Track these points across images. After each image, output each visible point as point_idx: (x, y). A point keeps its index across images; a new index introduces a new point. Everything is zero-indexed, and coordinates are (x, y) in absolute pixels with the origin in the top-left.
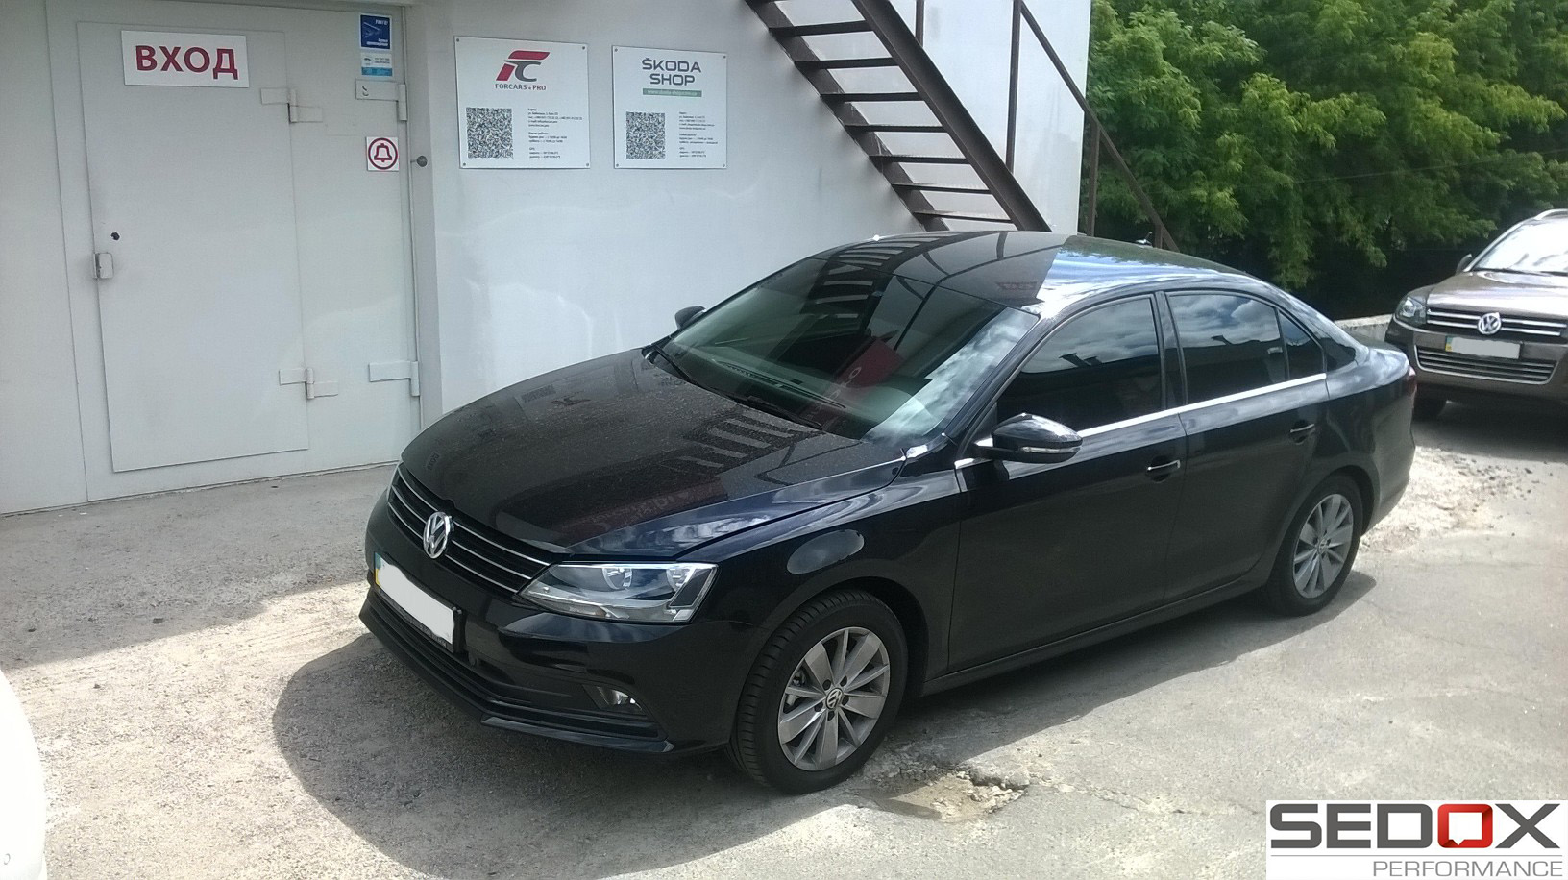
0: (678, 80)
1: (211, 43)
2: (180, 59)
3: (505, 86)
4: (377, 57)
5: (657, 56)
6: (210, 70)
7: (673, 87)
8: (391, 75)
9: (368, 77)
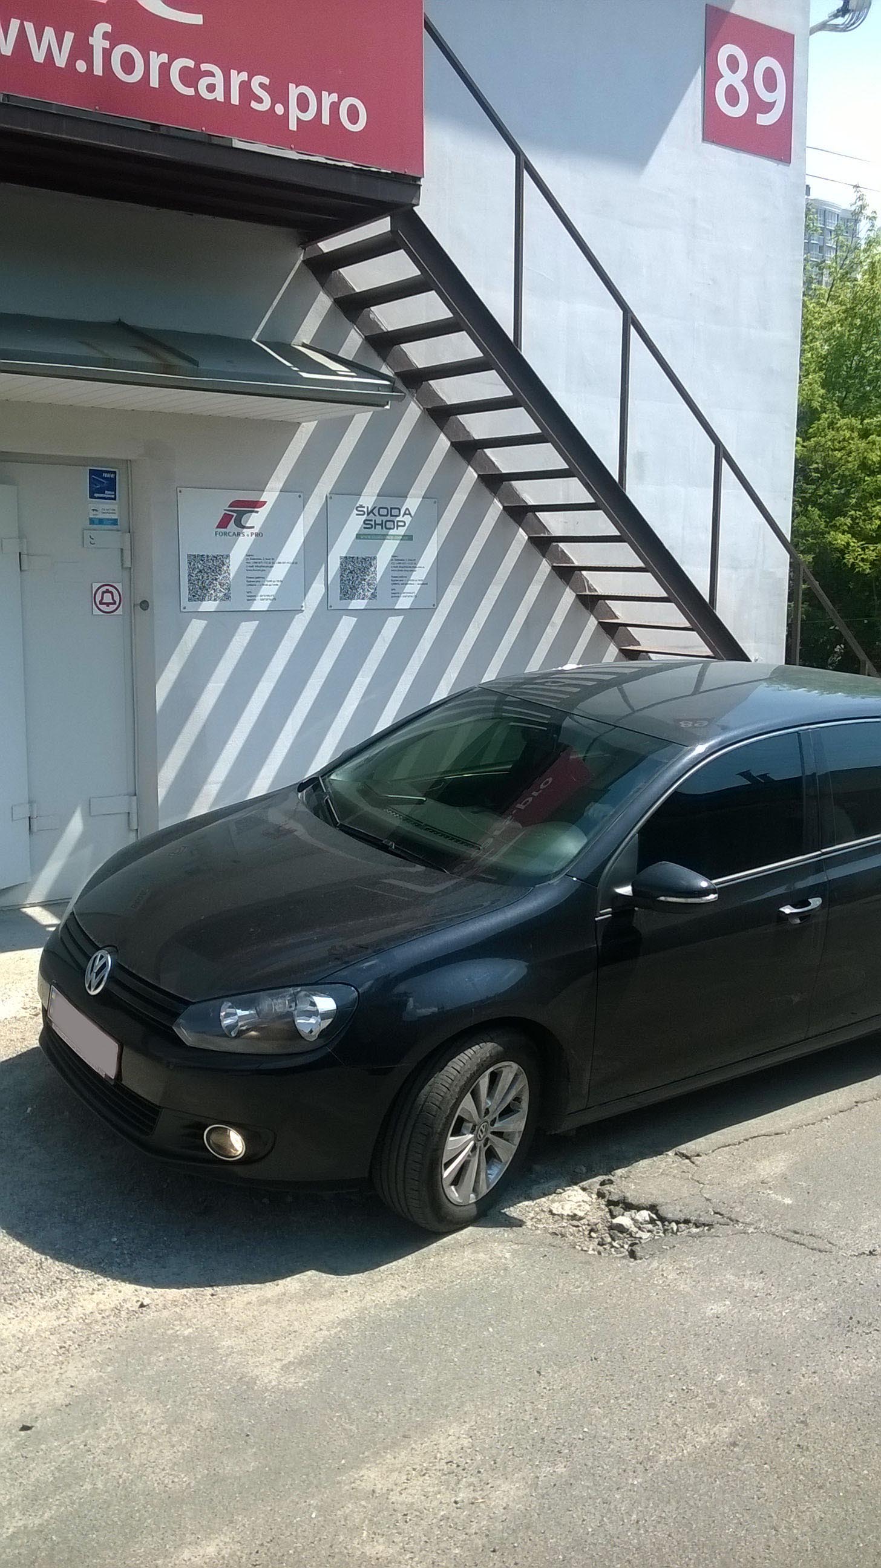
0: (389, 525)
3: (225, 534)
4: (105, 508)
8: (116, 524)
9: (95, 526)
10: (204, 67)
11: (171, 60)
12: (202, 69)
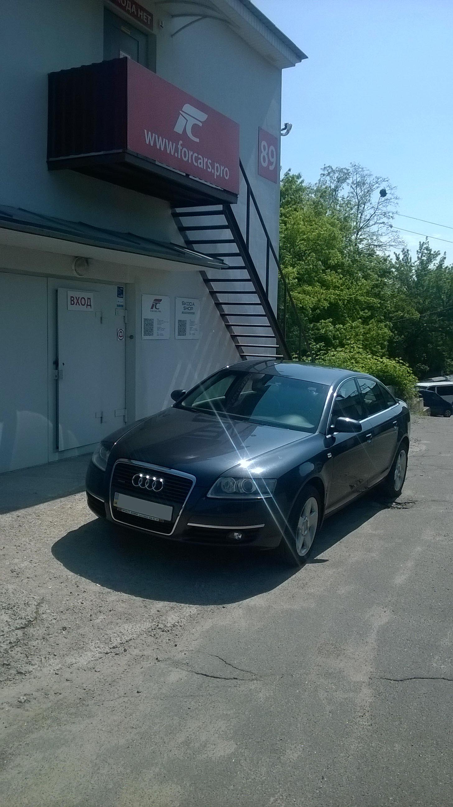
0: (189, 309)
1: (86, 295)
2: (79, 301)
3: (153, 311)
4: (121, 301)
5: (186, 300)
6: (86, 305)
7: (189, 311)
8: (123, 307)
9: (118, 308)
10: (199, 156)
11: (193, 153)
12: (199, 157)
